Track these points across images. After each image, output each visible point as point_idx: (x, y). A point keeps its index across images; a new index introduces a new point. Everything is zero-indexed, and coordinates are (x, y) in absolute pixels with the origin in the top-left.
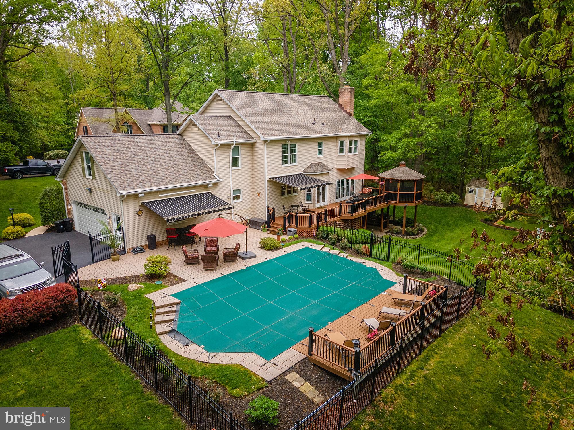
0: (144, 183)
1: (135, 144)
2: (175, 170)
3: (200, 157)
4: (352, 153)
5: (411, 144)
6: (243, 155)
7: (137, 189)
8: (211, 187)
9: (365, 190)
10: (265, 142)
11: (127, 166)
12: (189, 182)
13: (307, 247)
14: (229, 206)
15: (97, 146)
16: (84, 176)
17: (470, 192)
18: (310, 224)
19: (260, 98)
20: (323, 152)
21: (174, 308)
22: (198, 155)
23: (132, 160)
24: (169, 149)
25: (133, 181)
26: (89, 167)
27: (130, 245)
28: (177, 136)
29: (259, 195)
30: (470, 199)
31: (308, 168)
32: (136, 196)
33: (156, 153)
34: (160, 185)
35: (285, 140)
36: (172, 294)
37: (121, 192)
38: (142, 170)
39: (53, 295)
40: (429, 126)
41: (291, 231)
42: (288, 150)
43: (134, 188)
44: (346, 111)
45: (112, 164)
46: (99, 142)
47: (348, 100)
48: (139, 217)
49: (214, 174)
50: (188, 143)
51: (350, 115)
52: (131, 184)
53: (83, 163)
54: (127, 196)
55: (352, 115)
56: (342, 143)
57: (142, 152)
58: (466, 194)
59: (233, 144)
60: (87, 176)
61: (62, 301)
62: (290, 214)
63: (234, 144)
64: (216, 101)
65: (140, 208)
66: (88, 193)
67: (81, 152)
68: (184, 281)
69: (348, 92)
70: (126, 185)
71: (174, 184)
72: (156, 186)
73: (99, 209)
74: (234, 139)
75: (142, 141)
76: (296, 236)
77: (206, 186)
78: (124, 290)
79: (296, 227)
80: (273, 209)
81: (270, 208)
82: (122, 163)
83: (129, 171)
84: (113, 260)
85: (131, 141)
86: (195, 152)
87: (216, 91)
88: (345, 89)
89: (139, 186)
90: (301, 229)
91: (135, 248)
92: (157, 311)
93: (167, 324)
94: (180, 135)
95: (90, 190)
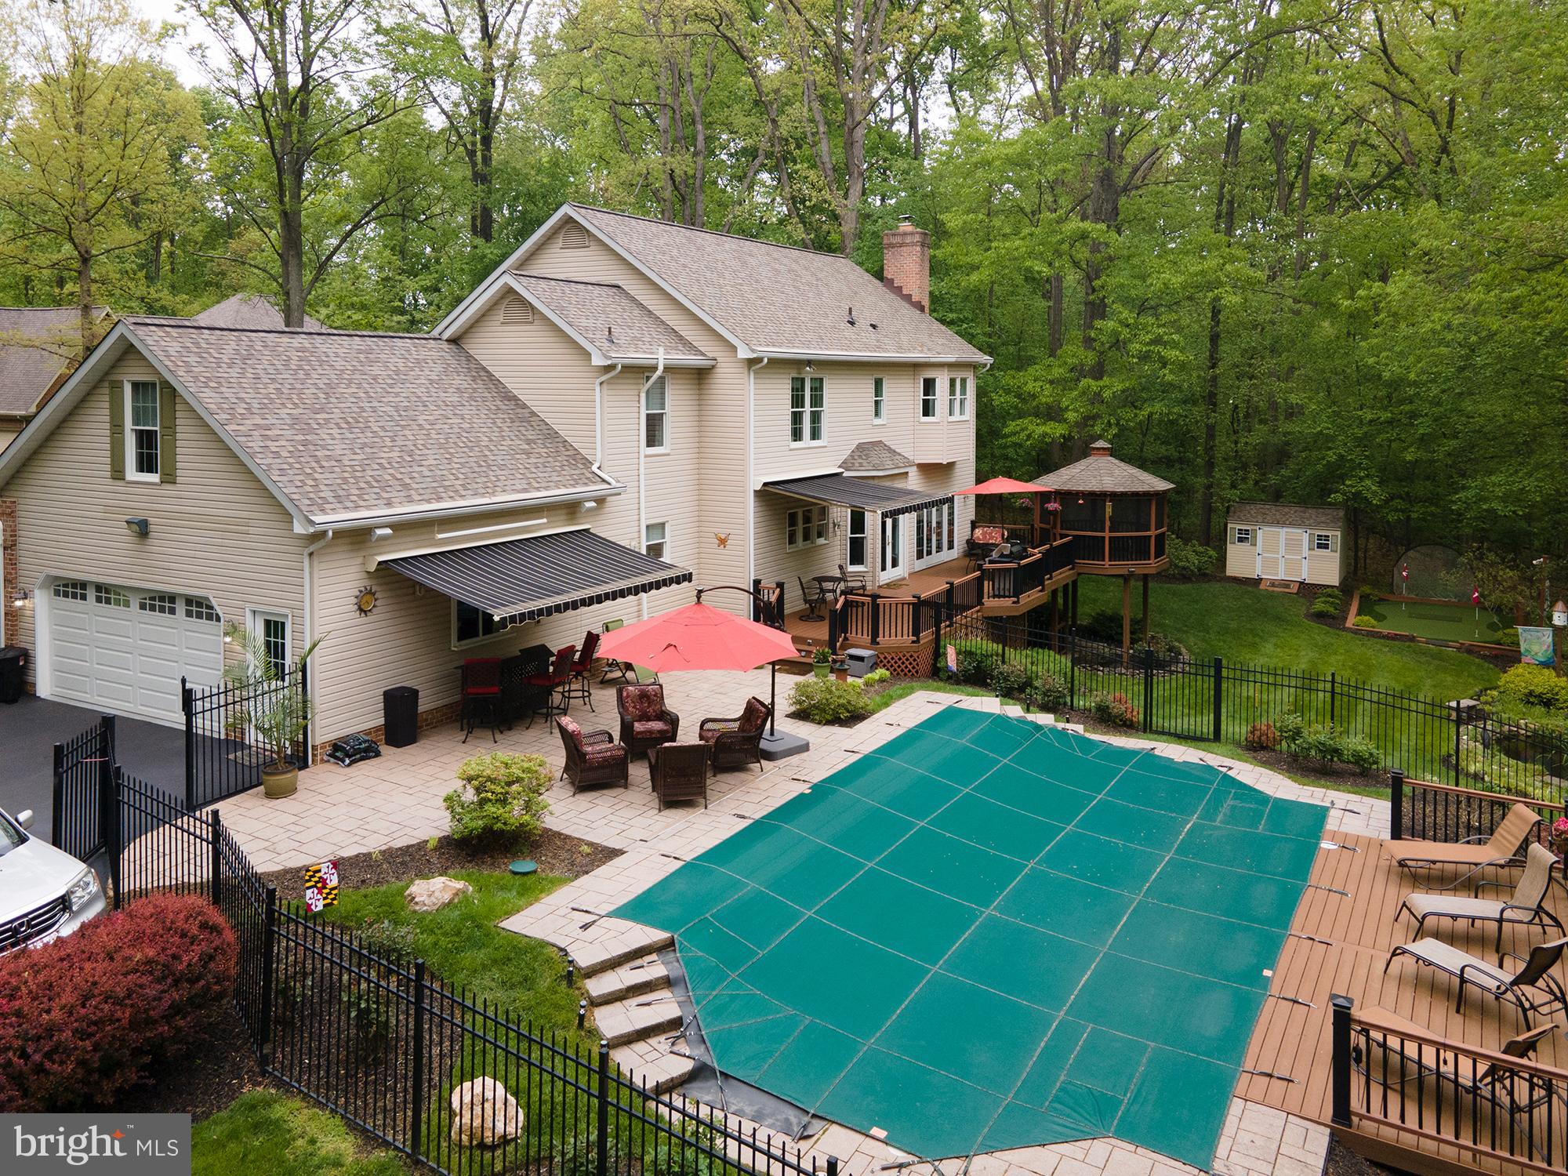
0: (383, 489)
1: (321, 363)
2: (471, 449)
3: (533, 414)
4: (957, 417)
5: (1107, 394)
6: (677, 405)
7: (368, 507)
8: (591, 509)
9: (984, 534)
10: (751, 363)
11: (312, 431)
12: (525, 490)
13: (950, 707)
14: (672, 573)
15: (193, 359)
16: (118, 473)
17: (1241, 540)
18: (916, 632)
19: (689, 239)
20: (884, 407)
21: (654, 969)
22: (524, 406)
23: (322, 410)
24: (431, 382)
25: (345, 480)
26: (146, 440)
27: (324, 730)
28: (445, 346)
29: (723, 542)
30: (1241, 561)
31: (851, 456)
32: (358, 537)
33: (397, 395)
34: (439, 499)
35: (799, 364)
36: (612, 908)
37: (317, 519)
38: (365, 445)
39: (151, 953)
40: (1157, 341)
41: (861, 659)
42: (803, 396)
43: (357, 507)
44: (908, 298)
45: (258, 420)
46: (197, 344)
47: (915, 268)
48: (364, 619)
49: (594, 468)
50: (484, 369)
51: (922, 309)
52: (341, 493)
53: (117, 427)
54: (338, 534)
55: (927, 310)
56: (929, 386)
57: (348, 386)
58: (1229, 546)
59: (654, 368)
60: (132, 473)
61: (192, 981)
62: (846, 601)
63: (661, 367)
64: (560, 242)
65: (367, 583)
66: (125, 537)
67: (117, 387)
68: (613, 853)
69: (913, 244)
70: (327, 494)
71: (483, 495)
72: (429, 501)
73: (172, 599)
74: (661, 350)
75: (341, 351)
76: (881, 673)
77: (571, 508)
78: (395, 909)
79: (874, 641)
80: (780, 585)
81: (768, 583)
82: (296, 419)
83: (324, 447)
84: (271, 795)
85: (303, 350)
86: (515, 398)
87: (565, 209)
88: (905, 234)
89: (370, 498)
90: (889, 650)
91: (345, 739)
92: (597, 987)
93: (661, 1042)
94: (454, 341)
95: (142, 529)
